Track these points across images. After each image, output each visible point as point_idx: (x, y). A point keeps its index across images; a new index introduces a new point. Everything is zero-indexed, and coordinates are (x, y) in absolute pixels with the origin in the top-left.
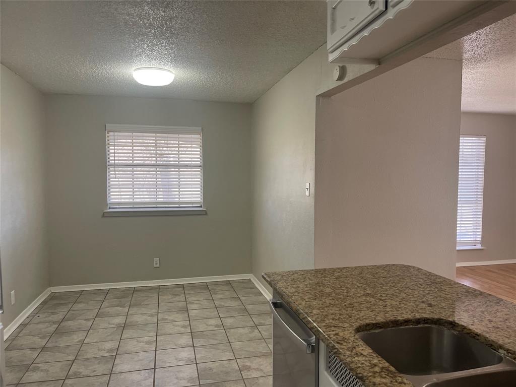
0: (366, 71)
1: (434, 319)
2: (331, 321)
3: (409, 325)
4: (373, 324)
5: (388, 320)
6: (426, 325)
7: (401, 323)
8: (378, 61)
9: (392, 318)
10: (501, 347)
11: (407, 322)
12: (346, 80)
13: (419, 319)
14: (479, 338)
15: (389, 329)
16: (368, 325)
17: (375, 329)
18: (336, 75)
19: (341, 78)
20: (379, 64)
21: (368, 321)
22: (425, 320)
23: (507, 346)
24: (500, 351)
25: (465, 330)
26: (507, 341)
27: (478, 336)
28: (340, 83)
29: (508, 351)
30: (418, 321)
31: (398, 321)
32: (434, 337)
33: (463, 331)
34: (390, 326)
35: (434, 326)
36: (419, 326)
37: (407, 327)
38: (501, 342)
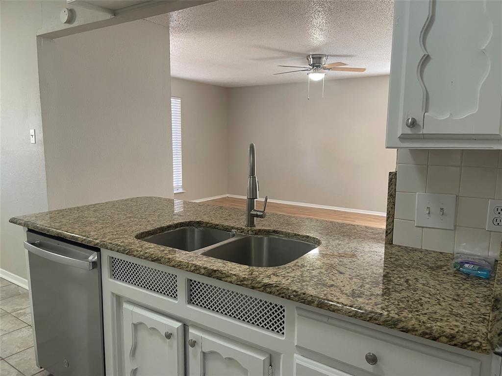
0: (100, 19)
1: (186, 222)
2: (111, 236)
3: (171, 230)
4: (146, 232)
5: (156, 228)
6: (182, 228)
7: (165, 229)
8: (114, 12)
9: (158, 226)
10: (233, 228)
11: (169, 227)
12: (76, 24)
13: (177, 224)
14: (218, 227)
15: (157, 234)
16: (142, 233)
17: (148, 236)
18: (65, 17)
19: (69, 21)
20: (115, 15)
21: (142, 231)
22: (180, 224)
23: (236, 226)
24: (233, 230)
25: (208, 225)
26: (235, 224)
27: (217, 225)
28: (68, 26)
29: (237, 229)
30: (176, 226)
31: (163, 227)
32: (188, 234)
33: (206, 226)
34: (158, 232)
35: (187, 228)
36: (177, 229)
37: (169, 231)
38: (232, 225)
